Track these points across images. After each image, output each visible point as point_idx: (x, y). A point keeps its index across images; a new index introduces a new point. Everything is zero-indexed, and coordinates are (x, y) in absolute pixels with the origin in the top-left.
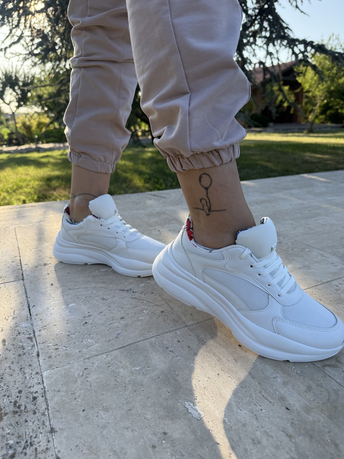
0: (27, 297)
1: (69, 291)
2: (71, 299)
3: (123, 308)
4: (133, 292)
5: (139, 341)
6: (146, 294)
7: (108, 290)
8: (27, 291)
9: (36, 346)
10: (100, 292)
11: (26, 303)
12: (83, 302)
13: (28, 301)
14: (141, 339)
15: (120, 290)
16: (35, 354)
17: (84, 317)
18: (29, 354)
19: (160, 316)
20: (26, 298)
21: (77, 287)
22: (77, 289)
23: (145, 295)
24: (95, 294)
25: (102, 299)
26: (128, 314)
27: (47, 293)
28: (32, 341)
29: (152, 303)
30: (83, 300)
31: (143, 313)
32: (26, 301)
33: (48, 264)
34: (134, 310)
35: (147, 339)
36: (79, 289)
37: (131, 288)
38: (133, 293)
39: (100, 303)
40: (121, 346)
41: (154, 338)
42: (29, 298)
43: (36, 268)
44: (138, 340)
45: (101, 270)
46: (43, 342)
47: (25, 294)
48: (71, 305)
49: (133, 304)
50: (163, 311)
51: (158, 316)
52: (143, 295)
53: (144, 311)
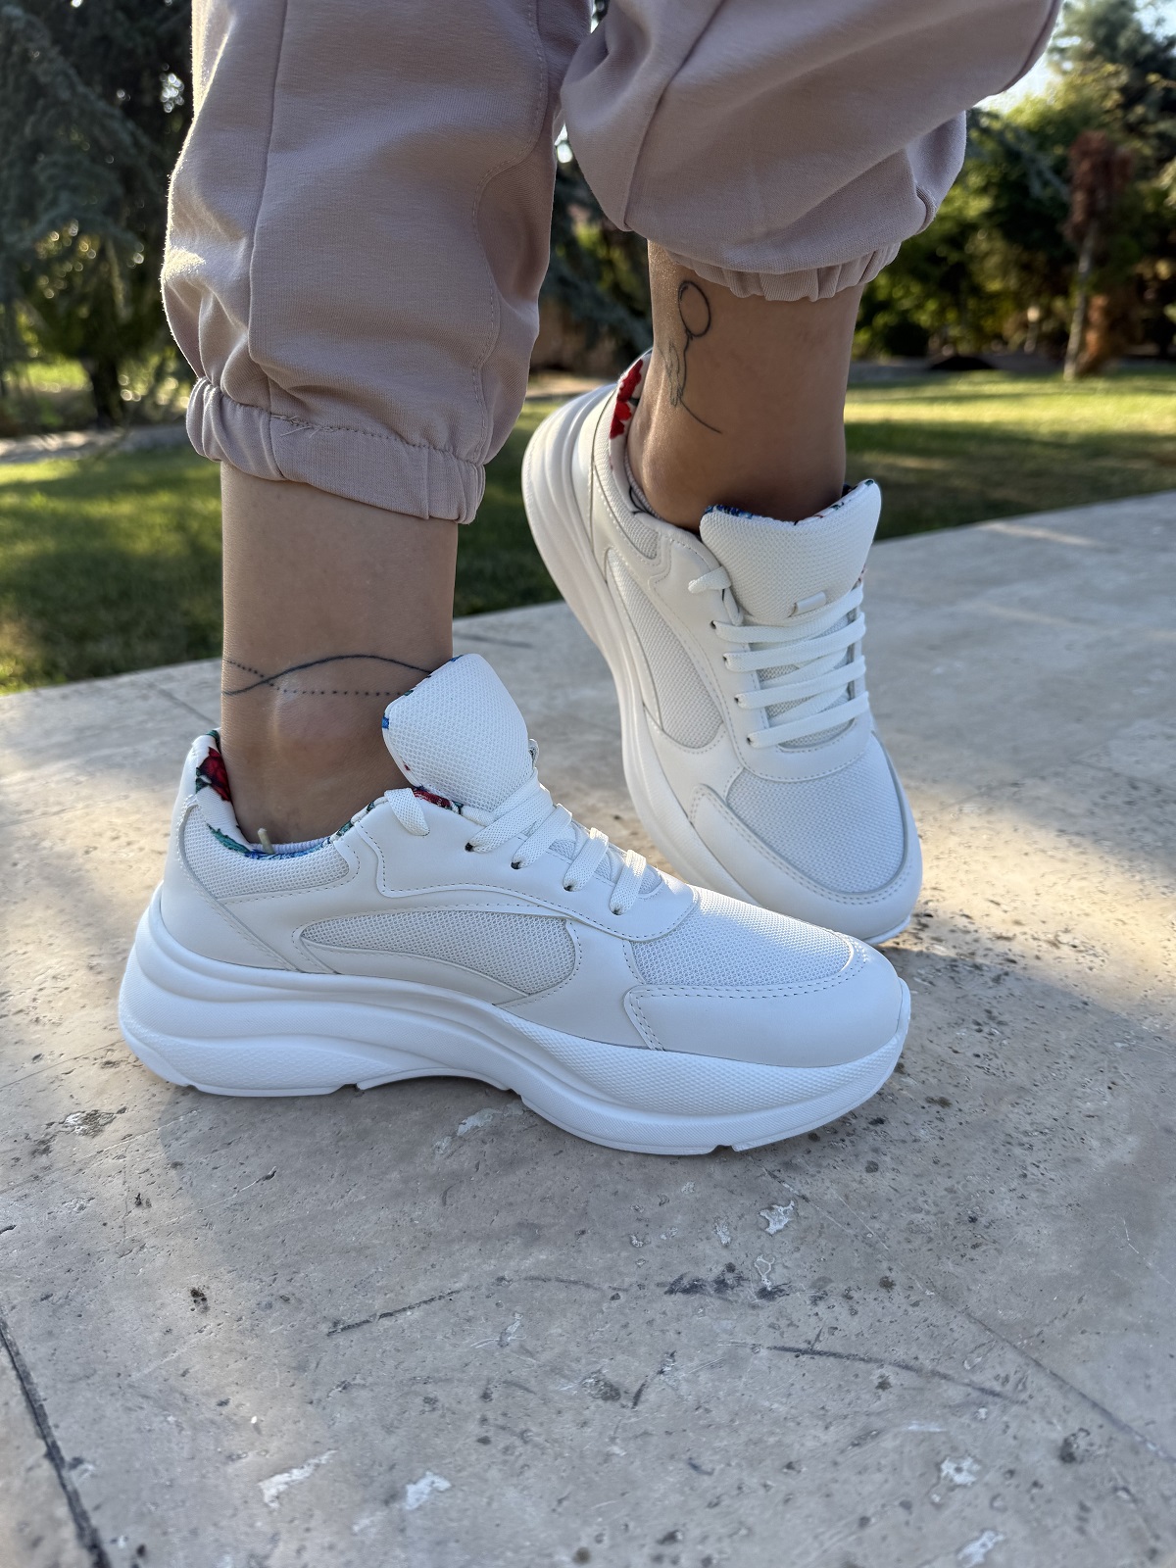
0: (53, 1454)
1: (341, 1340)
2: (389, 1429)
3: (789, 1466)
4: (765, 1294)
6: (855, 1294)
7: (590, 1295)
8: (42, 1394)
10: (555, 1330)
11: (69, 1531)
12: (485, 1441)
13: (73, 1499)
15: (671, 1292)
19: (1083, 1508)
20: (46, 1469)
21: (379, 1304)
22: (386, 1322)
23: (853, 1312)
24: (531, 1354)
25: (606, 1398)
26: (864, 1522)
27: (190, 1388)
29: (945, 1377)
30: (474, 1429)
31: (958, 1495)
32: (62, 1511)
33: (111, 1118)
34: (878, 1477)
36: (401, 1319)
37: (727, 1257)
38: (770, 1309)
39: (613, 1440)
42: (77, 1462)
43: (43, 1160)
45: (462, 1129)
47: (30, 1426)
48: (416, 1493)
49: (834, 1407)
50: (1067, 1443)
51: (1072, 1510)
52: (841, 1310)
53: (948, 1468)
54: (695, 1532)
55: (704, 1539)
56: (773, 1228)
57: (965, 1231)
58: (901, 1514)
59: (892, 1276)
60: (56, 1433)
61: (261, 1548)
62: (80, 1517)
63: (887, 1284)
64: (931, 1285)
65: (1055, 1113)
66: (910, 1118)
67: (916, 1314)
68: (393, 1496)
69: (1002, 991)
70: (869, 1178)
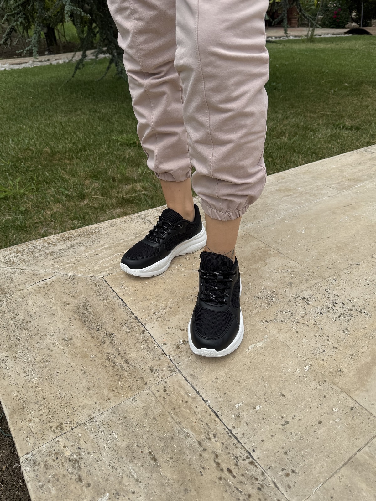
3: (311, 408)
5: (356, 454)
9: (266, 474)
12: (266, 401)
13: (209, 406)
14: (356, 450)
16: (272, 485)
17: (283, 425)
18: (266, 485)
20: (203, 402)
23: (320, 385)
26: (322, 416)
28: (256, 467)
30: (264, 399)
31: (335, 413)
32: (208, 408)
34: (324, 410)
35: (360, 450)
40: (343, 462)
41: (366, 447)
44: (354, 452)
46: (268, 467)
48: (258, 408)
49: (317, 399)
50: (352, 407)
51: (352, 416)
52: (318, 385)
53: (334, 409)
54: (298, 416)
55: (299, 416)
56: (306, 370)
57: (338, 373)
58: (327, 415)
59: (326, 380)
60: (203, 397)
61: (238, 414)
62: (211, 408)
63: (325, 381)
64: (333, 382)
65: (357, 351)
66: (330, 351)
67: (330, 386)
68: (254, 408)
69: (349, 324)
70: (322, 362)
